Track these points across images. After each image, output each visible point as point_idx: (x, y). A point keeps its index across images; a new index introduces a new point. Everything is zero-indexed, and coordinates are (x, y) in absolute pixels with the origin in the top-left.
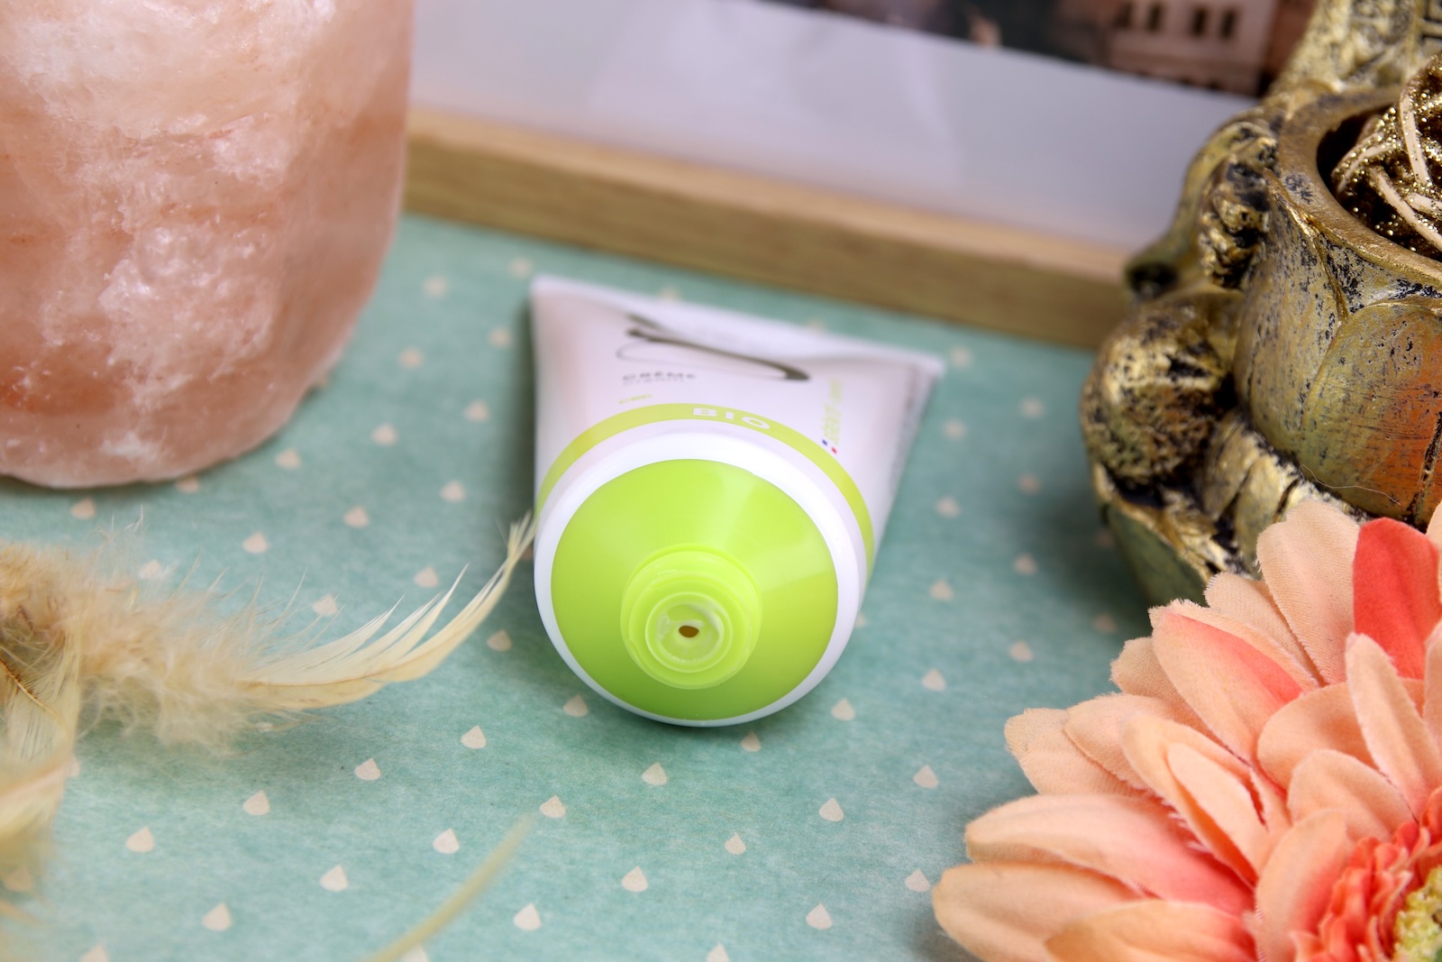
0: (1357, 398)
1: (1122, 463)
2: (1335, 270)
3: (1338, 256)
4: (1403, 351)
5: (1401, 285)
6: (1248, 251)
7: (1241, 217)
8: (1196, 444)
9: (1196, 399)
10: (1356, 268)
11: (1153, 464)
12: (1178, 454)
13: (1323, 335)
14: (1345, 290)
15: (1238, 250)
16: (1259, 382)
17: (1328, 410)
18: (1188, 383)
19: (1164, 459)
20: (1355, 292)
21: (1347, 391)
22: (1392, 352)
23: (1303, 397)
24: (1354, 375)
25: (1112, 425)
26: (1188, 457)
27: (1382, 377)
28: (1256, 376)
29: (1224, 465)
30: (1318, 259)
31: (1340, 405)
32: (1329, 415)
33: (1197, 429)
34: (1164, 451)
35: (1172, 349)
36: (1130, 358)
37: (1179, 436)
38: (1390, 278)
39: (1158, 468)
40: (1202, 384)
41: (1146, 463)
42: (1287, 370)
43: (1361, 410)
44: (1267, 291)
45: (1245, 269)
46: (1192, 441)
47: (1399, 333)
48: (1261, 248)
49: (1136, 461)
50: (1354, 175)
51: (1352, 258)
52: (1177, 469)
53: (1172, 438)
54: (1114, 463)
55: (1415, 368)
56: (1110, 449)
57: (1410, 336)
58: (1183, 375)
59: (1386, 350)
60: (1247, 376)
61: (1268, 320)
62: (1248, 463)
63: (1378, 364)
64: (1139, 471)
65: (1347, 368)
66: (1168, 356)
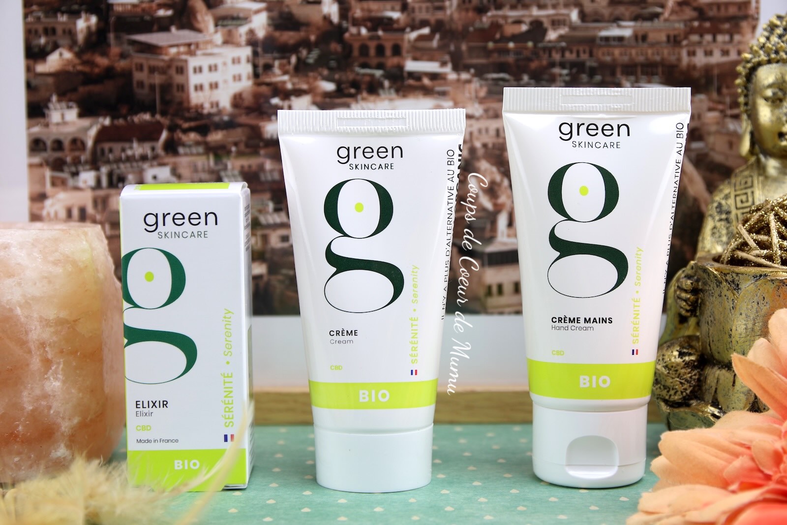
0: (750, 326)
1: (670, 396)
2: (729, 284)
3: (729, 278)
4: (762, 302)
5: (755, 278)
6: (696, 297)
7: (691, 285)
8: (696, 380)
9: (691, 363)
10: (737, 278)
11: (682, 393)
12: (690, 386)
13: (732, 308)
14: (735, 289)
15: (693, 297)
16: (713, 341)
17: (741, 334)
18: (687, 358)
19: (686, 389)
20: (739, 289)
21: (746, 324)
22: (758, 303)
23: (730, 336)
24: (747, 318)
25: (663, 383)
26: (694, 386)
27: (757, 314)
28: (711, 339)
29: (708, 381)
30: (722, 281)
31: (745, 331)
32: (741, 336)
33: (695, 375)
34: (685, 386)
35: (678, 348)
36: (663, 355)
37: (689, 379)
38: (750, 277)
39: (684, 394)
40: (693, 358)
41: (679, 393)
42: (722, 329)
43: (753, 330)
44: (707, 307)
45: (697, 306)
46: (694, 380)
47: (759, 294)
48: (701, 295)
49: (675, 393)
50: (728, 258)
51: (734, 275)
52: (691, 392)
53: (687, 380)
54: (667, 398)
55: (768, 306)
56: (664, 393)
57: (762, 294)
58: (685, 356)
59: (756, 304)
60: (708, 343)
61: (710, 317)
62: (716, 376)
63: (754, 310)
64: (676, 398)
65: (744, 315)
66: (677, 351)
